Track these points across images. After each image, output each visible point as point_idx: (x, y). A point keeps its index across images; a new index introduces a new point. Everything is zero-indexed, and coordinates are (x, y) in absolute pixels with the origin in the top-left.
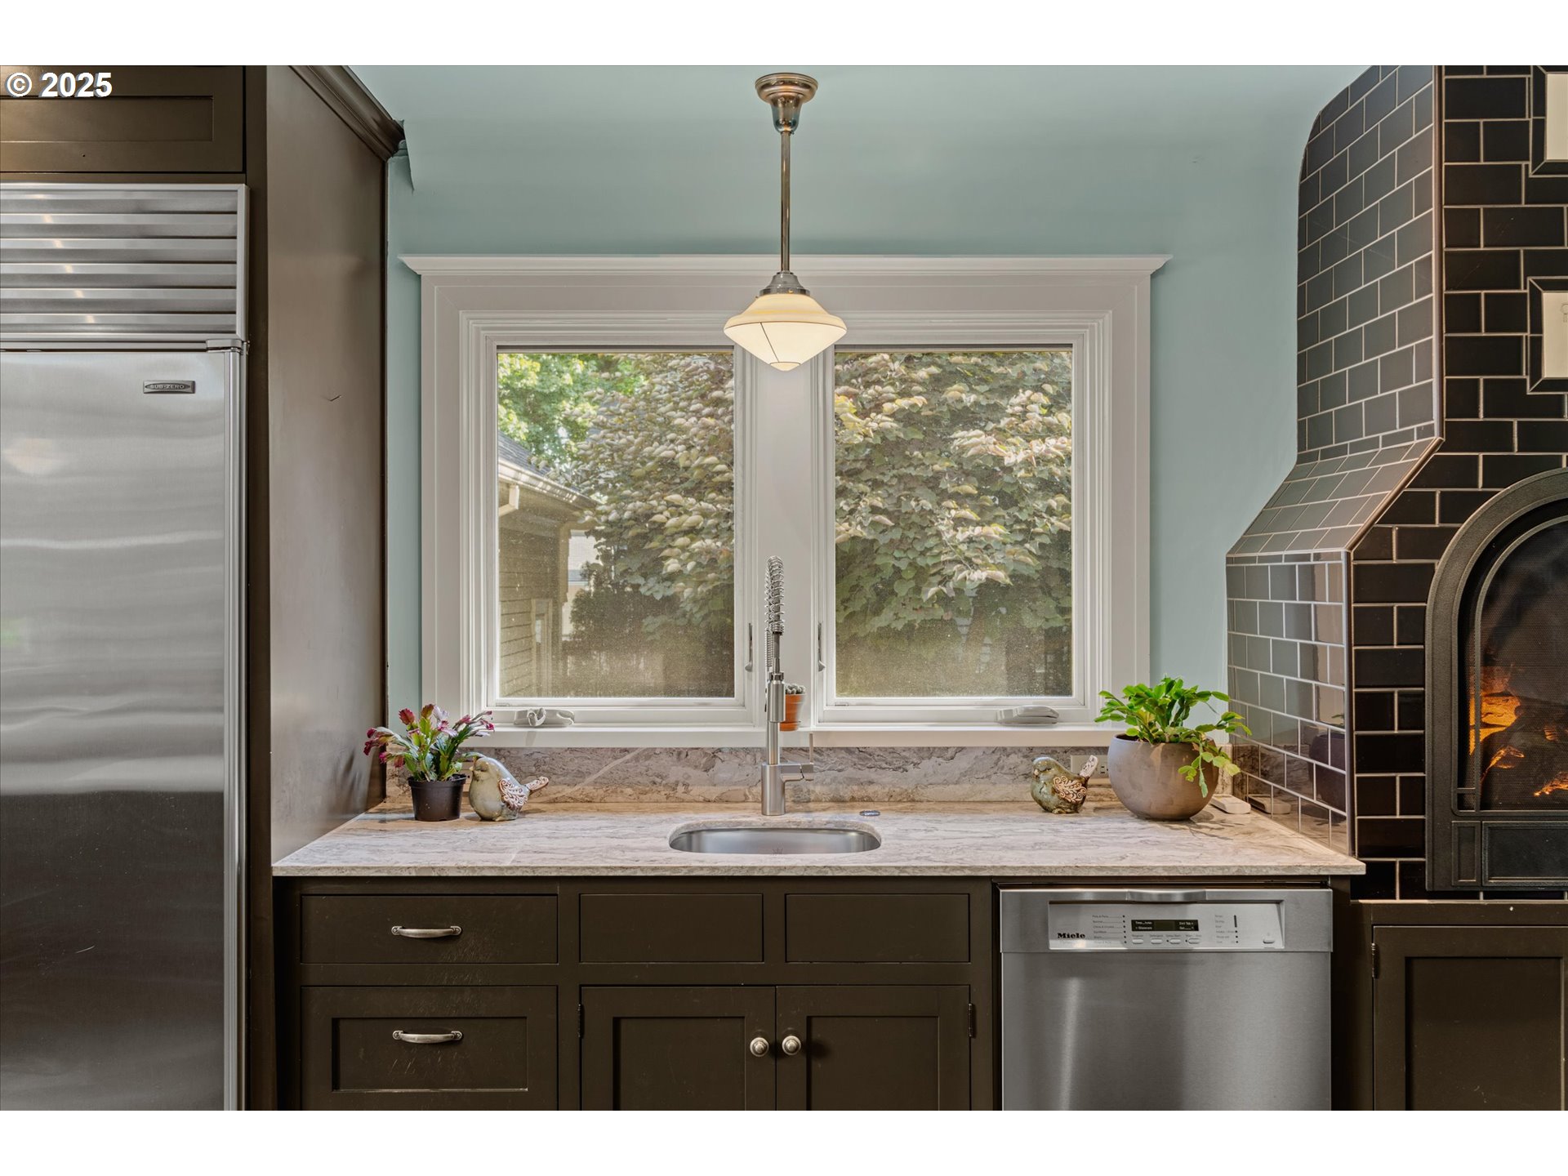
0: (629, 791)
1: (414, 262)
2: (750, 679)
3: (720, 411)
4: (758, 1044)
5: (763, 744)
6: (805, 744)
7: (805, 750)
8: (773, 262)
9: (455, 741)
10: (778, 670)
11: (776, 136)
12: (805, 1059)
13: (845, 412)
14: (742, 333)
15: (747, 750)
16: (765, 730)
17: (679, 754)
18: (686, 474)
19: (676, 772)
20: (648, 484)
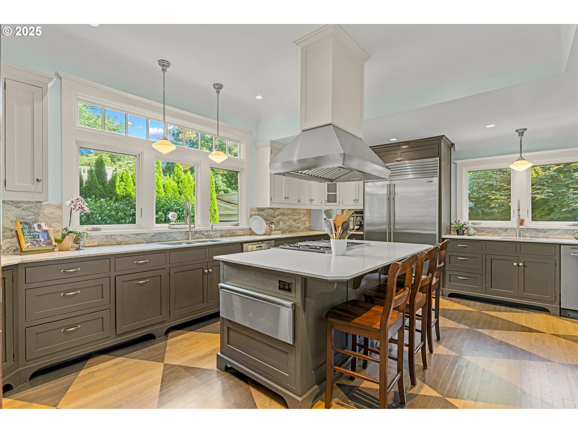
0: (491, 234)
1: (455, 162)
2: (514, 218)
3: (505, 174)
4: (515, 264)
5: (517, 228)
6: (525, 228)
7: (525, 229)
8: (519, 155)
9: (463, 225)
10: (519, 215)
11: (519, 138)
12: (523, 267)
13: (539, 171)
14: (512, 167)
15: (513, 228)
16: (517, 226)
17: (500, 229)
18: (496, 187)
19: (500, 232)
20: (486, 190)
